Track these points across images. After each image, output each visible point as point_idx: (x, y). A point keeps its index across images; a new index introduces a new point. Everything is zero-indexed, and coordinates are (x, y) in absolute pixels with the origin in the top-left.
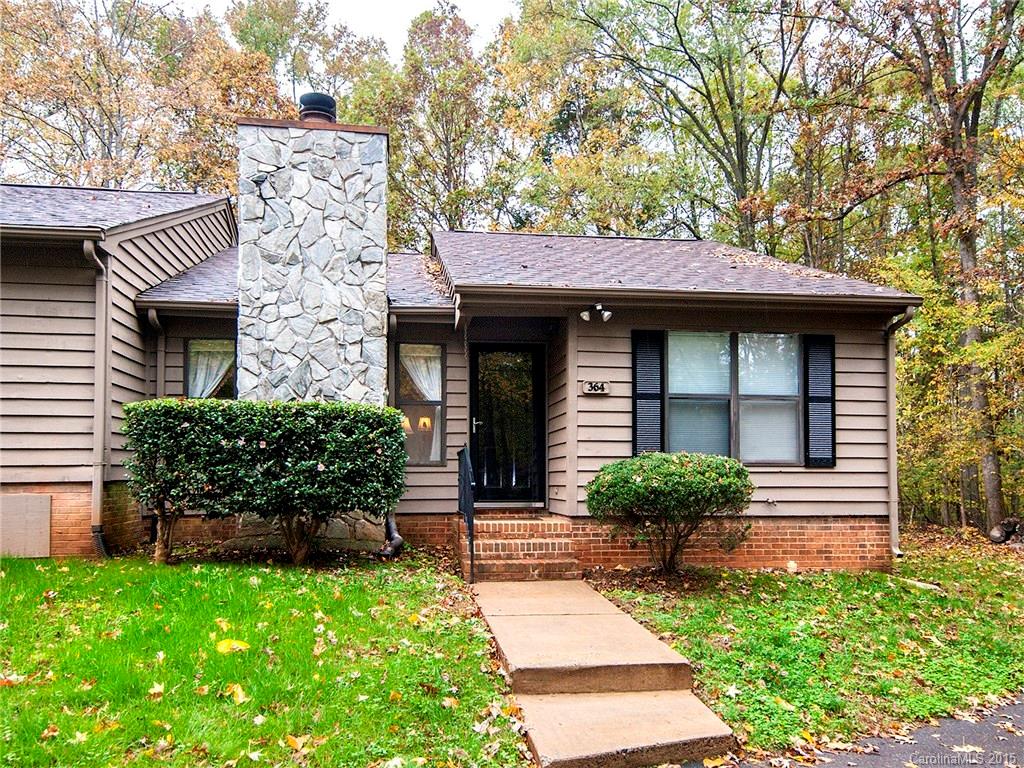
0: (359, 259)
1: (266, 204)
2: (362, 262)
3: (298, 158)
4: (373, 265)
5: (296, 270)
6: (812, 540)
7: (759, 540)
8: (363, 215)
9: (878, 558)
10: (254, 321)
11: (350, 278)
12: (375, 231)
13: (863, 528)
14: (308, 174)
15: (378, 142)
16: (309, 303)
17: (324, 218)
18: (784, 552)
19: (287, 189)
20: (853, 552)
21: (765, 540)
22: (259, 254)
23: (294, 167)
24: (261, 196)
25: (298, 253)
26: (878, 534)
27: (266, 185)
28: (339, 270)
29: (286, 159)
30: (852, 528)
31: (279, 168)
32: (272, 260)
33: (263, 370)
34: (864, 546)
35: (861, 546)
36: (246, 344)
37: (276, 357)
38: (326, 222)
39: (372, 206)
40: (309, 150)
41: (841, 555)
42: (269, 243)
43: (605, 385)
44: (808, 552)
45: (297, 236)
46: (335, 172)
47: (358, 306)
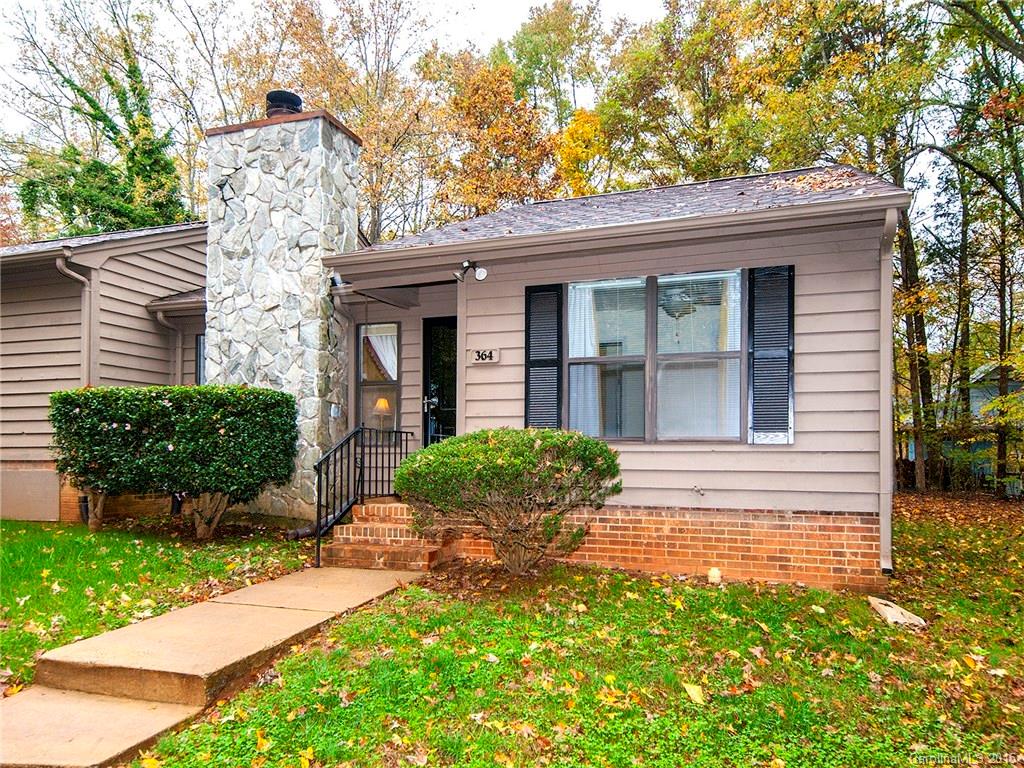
0: (297, 245)
1: (227, 205)
2: (300, 248)
3: (251, 156)
4: (309, 249)
5: (248, 262)
6: (760, 542)
7: (685, 539)
8: (301, 201)
9: (864, 572)
10: (217, 314)
11: (291, 264)
12: (312, 215)
13: (841, 529)
14: (259, 169)
15: (315, 126)
16: (258, 293)
17: (271, 210)
18: (720, 556)
19: (242, 188)
20: (823, 561)
21: (693, 539)
22: (221, 253)
23: (248, 165)
24: (223, 199)
25: (249, 247)
26: (864, 538)
27: (227, 187)
28: (281, 258)
29: (243, 160)
30: (822, 528)
31: (237, 170)
32: (229, 255)
33: (224, 358)
34: (841, 554)
35: (836, 554)
36: (211, 337)
37: (233, 347)
38: (273, 213)
39: (308, 191)
40: (259, 147)
41: (804, 565)
42: (228, 241)
43: (493, 353)
44: (755, 558)
45: (249, 231)
46: (280, 164)
47: (296, 291)
